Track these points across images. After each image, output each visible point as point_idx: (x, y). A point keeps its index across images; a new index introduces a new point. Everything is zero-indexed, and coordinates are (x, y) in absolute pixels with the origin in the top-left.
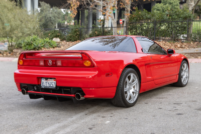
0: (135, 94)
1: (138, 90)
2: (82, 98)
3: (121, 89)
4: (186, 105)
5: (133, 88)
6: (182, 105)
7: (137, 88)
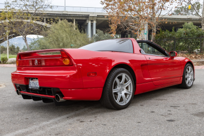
0: (128, 96)
1: (132, 92)
2: (61, 100)
3: (108, 90)
4: (183, 108)
5: (125, 89)
6: (179, 108)
7: (131, 90)
